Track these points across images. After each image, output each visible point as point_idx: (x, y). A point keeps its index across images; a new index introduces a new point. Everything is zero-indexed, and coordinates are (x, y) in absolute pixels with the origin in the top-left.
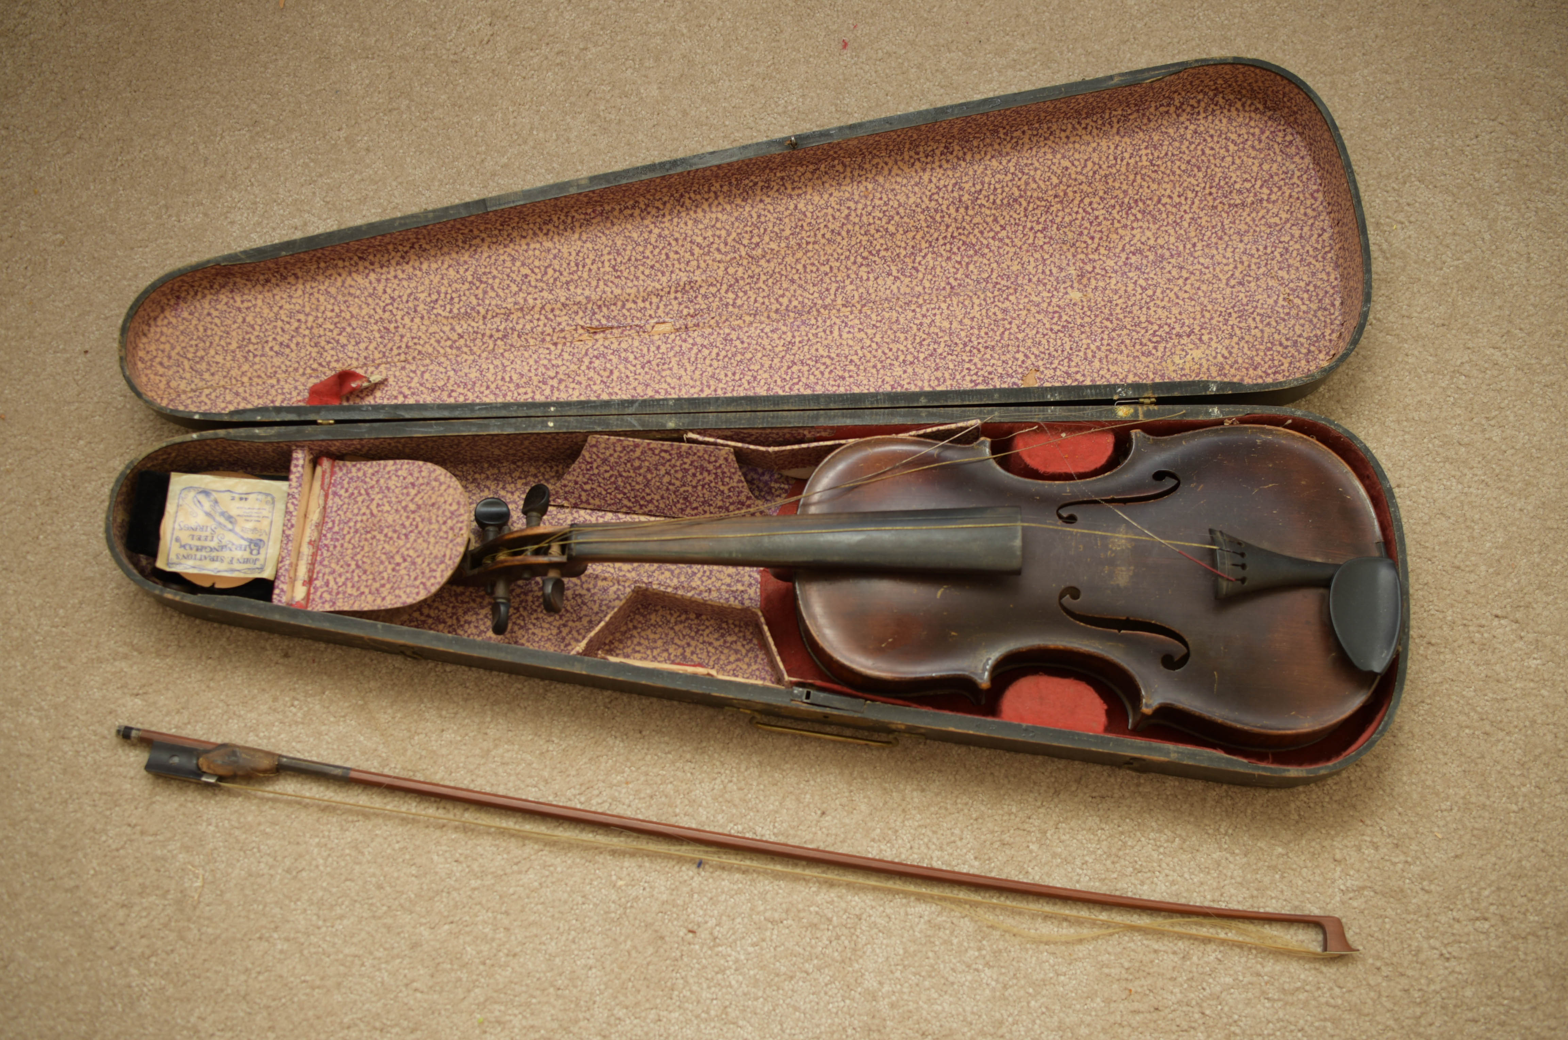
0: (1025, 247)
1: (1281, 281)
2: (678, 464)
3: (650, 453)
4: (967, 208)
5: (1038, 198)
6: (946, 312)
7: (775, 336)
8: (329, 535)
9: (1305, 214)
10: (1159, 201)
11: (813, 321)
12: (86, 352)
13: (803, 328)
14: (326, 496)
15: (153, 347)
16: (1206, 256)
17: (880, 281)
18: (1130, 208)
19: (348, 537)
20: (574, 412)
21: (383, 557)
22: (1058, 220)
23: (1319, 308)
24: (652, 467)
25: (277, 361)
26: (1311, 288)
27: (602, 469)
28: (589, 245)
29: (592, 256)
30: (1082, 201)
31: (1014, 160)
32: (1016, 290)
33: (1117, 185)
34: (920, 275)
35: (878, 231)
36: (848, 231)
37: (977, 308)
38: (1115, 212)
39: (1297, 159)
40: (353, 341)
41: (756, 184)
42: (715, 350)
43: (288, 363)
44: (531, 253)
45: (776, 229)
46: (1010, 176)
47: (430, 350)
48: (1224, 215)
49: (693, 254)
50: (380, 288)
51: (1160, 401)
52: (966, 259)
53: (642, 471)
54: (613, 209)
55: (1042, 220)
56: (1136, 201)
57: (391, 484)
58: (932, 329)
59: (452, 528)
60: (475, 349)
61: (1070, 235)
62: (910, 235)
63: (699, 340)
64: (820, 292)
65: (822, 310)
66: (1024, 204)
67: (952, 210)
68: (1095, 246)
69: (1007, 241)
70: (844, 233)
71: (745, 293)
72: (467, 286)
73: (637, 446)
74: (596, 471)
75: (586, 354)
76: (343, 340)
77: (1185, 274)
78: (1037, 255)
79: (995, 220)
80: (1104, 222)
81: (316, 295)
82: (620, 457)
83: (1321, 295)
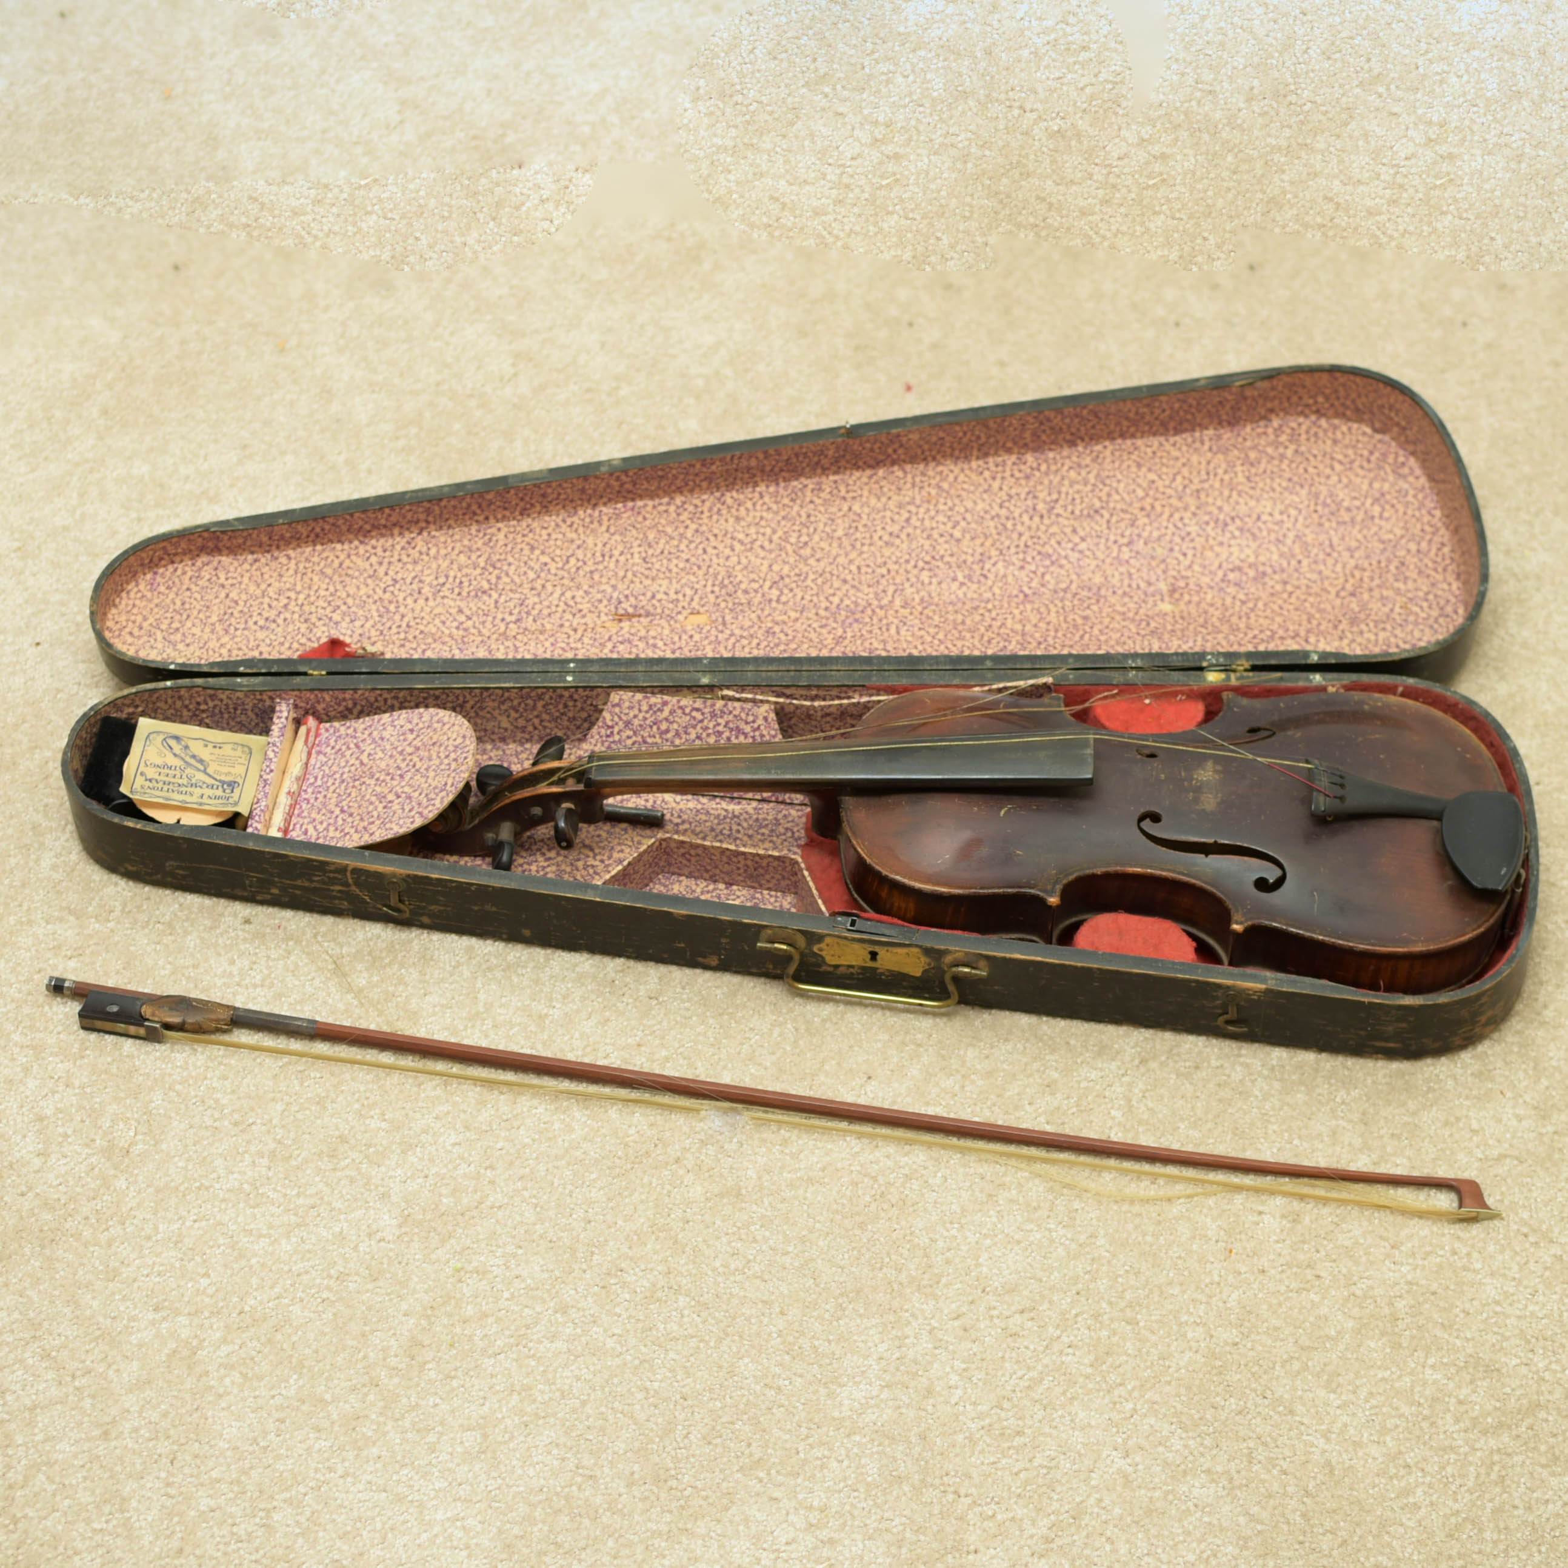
0: (1108, 561)
1: (1398, 592)
2: (711, 725)
3: (679, 712)
4: (1042, 517)
5: (1123, 511)
6: (1018, 617)
7: (824, 631)
8: (310, 790)
9: (1422, 530)
10: (1259, 518)
11: (867, 620)
12: (38, 644)
13: (855, 625)
14: (309, 754)
15: (123, 618)
16: (1312, 571)
17: (944, 585)
18: (1226, 525)
19: (332, 789)
20: (596, 668)
21: (374, 799)
22: (1145, 534)
23: (1441, 615)
24: (681, 730)
25: (261, 635)
26: (1431, 597)
27: (624, 735)
28: (617, 537)
29: (620, 548)
30: (1171, 516)
31: (1095, 472)
32: (1098, 601)
33: (1210, 500)
34: (990, 583)
35: (942, 535)
36: (908, 535)
37: (1053, 614)
38: (1209, 529)
39: (1411, 479)
40: (347, 619)
41: (806, 486)
42: (755, 641)
43: (273, 637)
44: (552, 542)
45: (828, 529)
46: (1089, 487)
47: (434, 630)
48: (1332, 532)
49: (733, 550)
50: (382, 571)
51: (1255, 668)
52: (1042, 570)
53: (669, 736)
54: (646, 505)
55: (1127, 533)
56: (1233, 519)
57: (386, 734)
58: (1002, 631)
59: (455, 760)
60: (484, 631)
61: (1159, 551)
62: (978, 542)
63: (738, 632)
64: (876, 594)
65: (878, 610)
66: (1107, 515)
67: (1026, 518)
68: (1187, 563)
69: (1088, 553)
70: (903, 536)
71: (791, 590)
72: (479, 571)
73: (665, 703)
74: (617, 738)
75: (610, 639)
76: (336, 617)
77: (1289, 588)
78: (1122, 569)
79: (1074, 531)
80: (1198, 539)
81: (310, 575)
82: (645, 719)
83: (1442, 603)
